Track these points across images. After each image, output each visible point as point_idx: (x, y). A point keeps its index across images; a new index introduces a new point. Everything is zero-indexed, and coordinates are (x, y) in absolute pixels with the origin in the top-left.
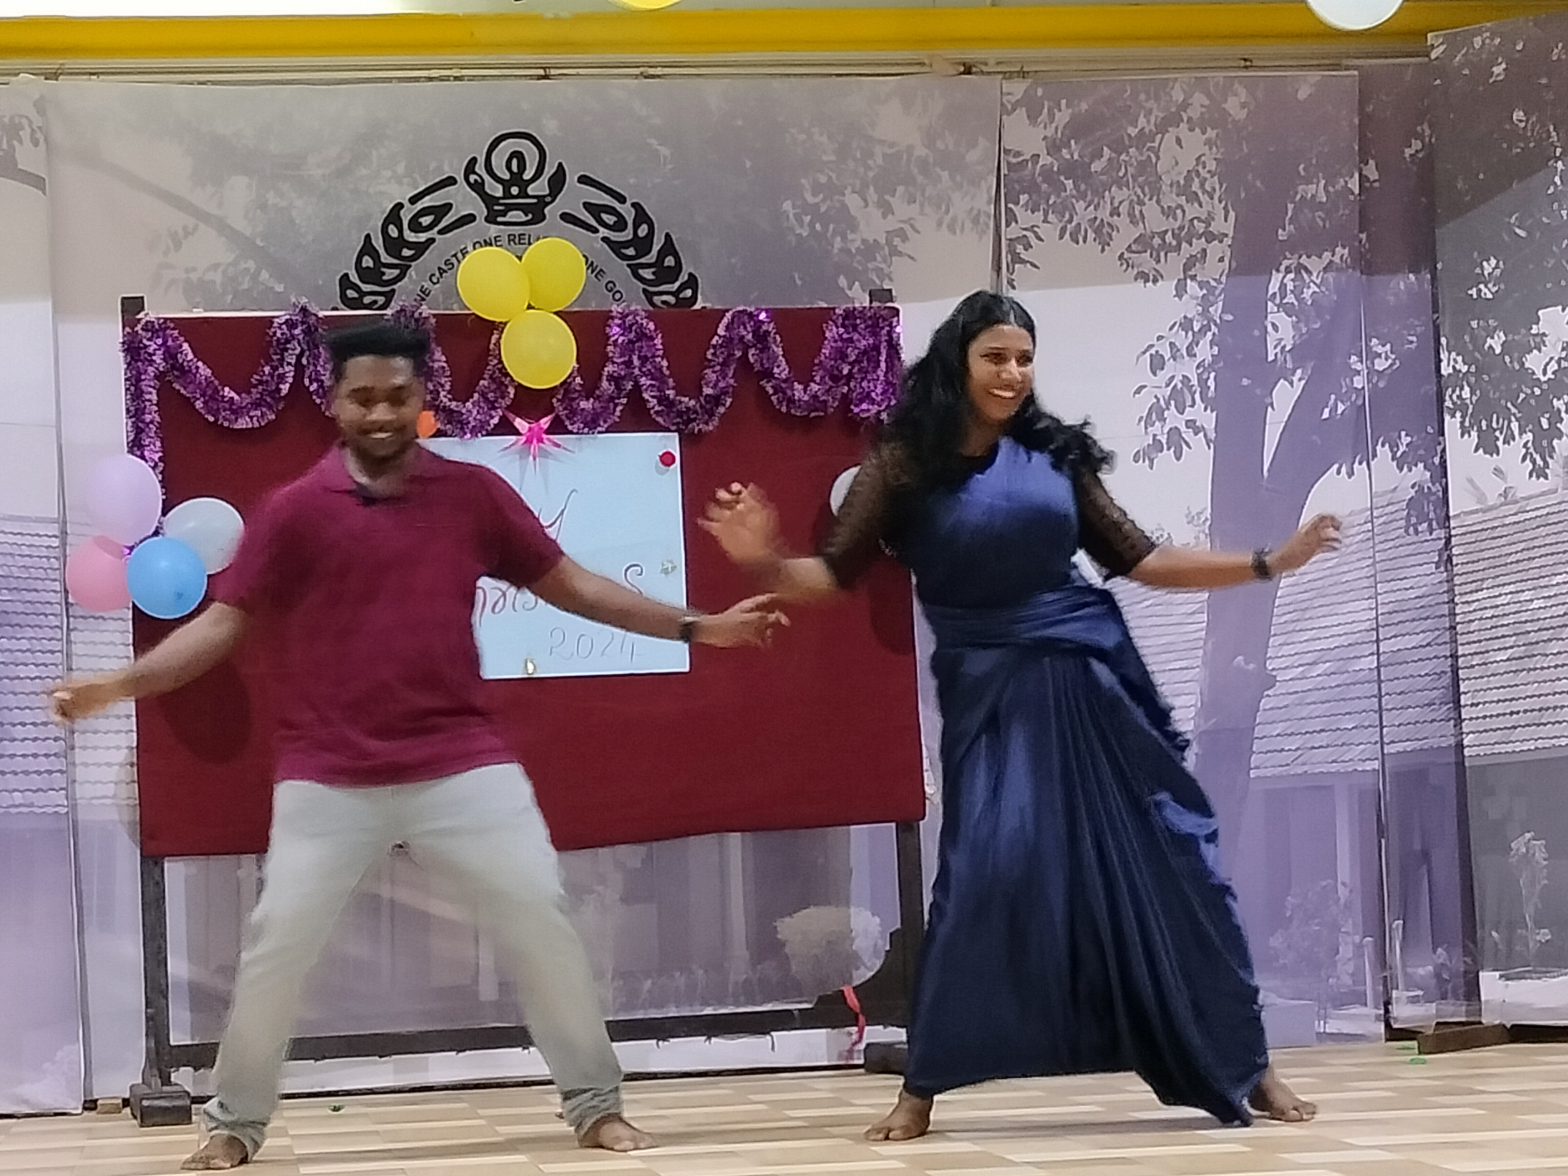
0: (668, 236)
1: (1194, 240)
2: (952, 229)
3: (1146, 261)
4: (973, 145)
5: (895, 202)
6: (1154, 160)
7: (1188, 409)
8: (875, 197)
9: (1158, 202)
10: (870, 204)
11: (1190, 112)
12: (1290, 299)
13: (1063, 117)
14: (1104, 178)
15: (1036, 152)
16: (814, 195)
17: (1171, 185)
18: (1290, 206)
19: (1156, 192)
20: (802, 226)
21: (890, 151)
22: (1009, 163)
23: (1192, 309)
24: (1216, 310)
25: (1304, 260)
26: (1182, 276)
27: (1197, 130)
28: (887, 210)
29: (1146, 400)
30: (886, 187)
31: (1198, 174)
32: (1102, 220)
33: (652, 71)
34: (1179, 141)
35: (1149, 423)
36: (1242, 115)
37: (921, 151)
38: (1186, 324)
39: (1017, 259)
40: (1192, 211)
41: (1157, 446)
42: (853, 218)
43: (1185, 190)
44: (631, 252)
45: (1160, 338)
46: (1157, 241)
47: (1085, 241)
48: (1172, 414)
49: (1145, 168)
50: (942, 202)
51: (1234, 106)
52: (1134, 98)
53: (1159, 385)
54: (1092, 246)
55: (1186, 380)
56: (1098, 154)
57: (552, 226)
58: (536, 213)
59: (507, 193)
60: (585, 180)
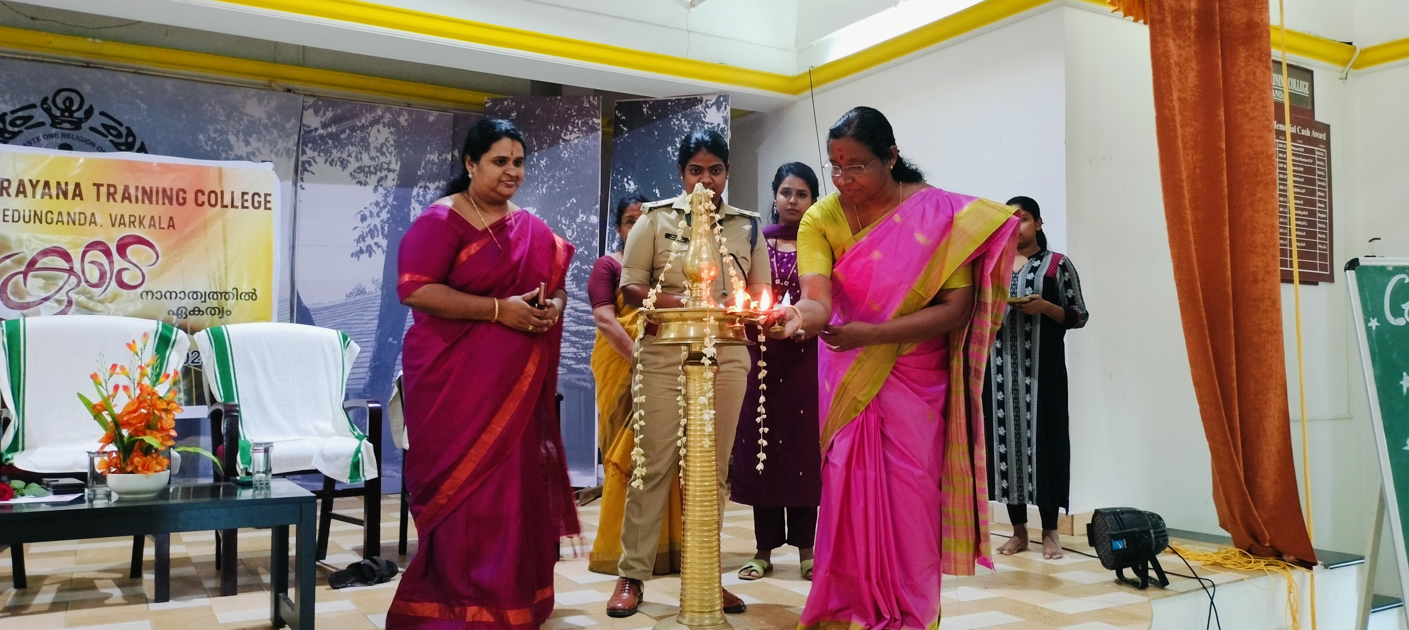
0: (142, 144)
1: (383, 171)
2: (276, 154)
3: (361, 177)
4: (289, 121)
5: (252, 140)
6: (368, 137)
7: (376, 238)
8: (243, 138)
9: (368, 154)
10: (240, 140)
11: (384, 120)
12: (421, 198)
13: (330, 114)
14: (346, 141)
15: (316, 126)
16: (214, 132)
17: (374, 148)
18: (423, 163)
19: (367, 149)
20: (207, 145)
21: (251, 119)
22: (304, 130)
23: (380, 198)
24: (390, 200)
25: (427, 184)
26: (376, 184)
27: (387, 128)
28: (247, 143)
29: (358, 233)
30: (248, 134)
31: (386, 145)
32: (344, 159)
33: (140, 71)
35: (358, 241)
36: (406, 124)
37: (265, 121)
38: (377, 204)
39: (305, 170)
40: (383, 159)
41: (361, 251)
42: (232, 145)
43: (380, 150)
44: (124, 148)
45: (365, 208)
46: (366, 169)
47: (336, 165)
48: (368, 239)
49: (364, 140)
50: (273, 143)
51: (403, 120)
52: (361, 111)
53: (363, 228)
54: (339, 168)
55: (375, 226)
56: (343, 131)
57: (84, 131)
58: (77, 125)
59: (62, 115)
60: (103, 114)
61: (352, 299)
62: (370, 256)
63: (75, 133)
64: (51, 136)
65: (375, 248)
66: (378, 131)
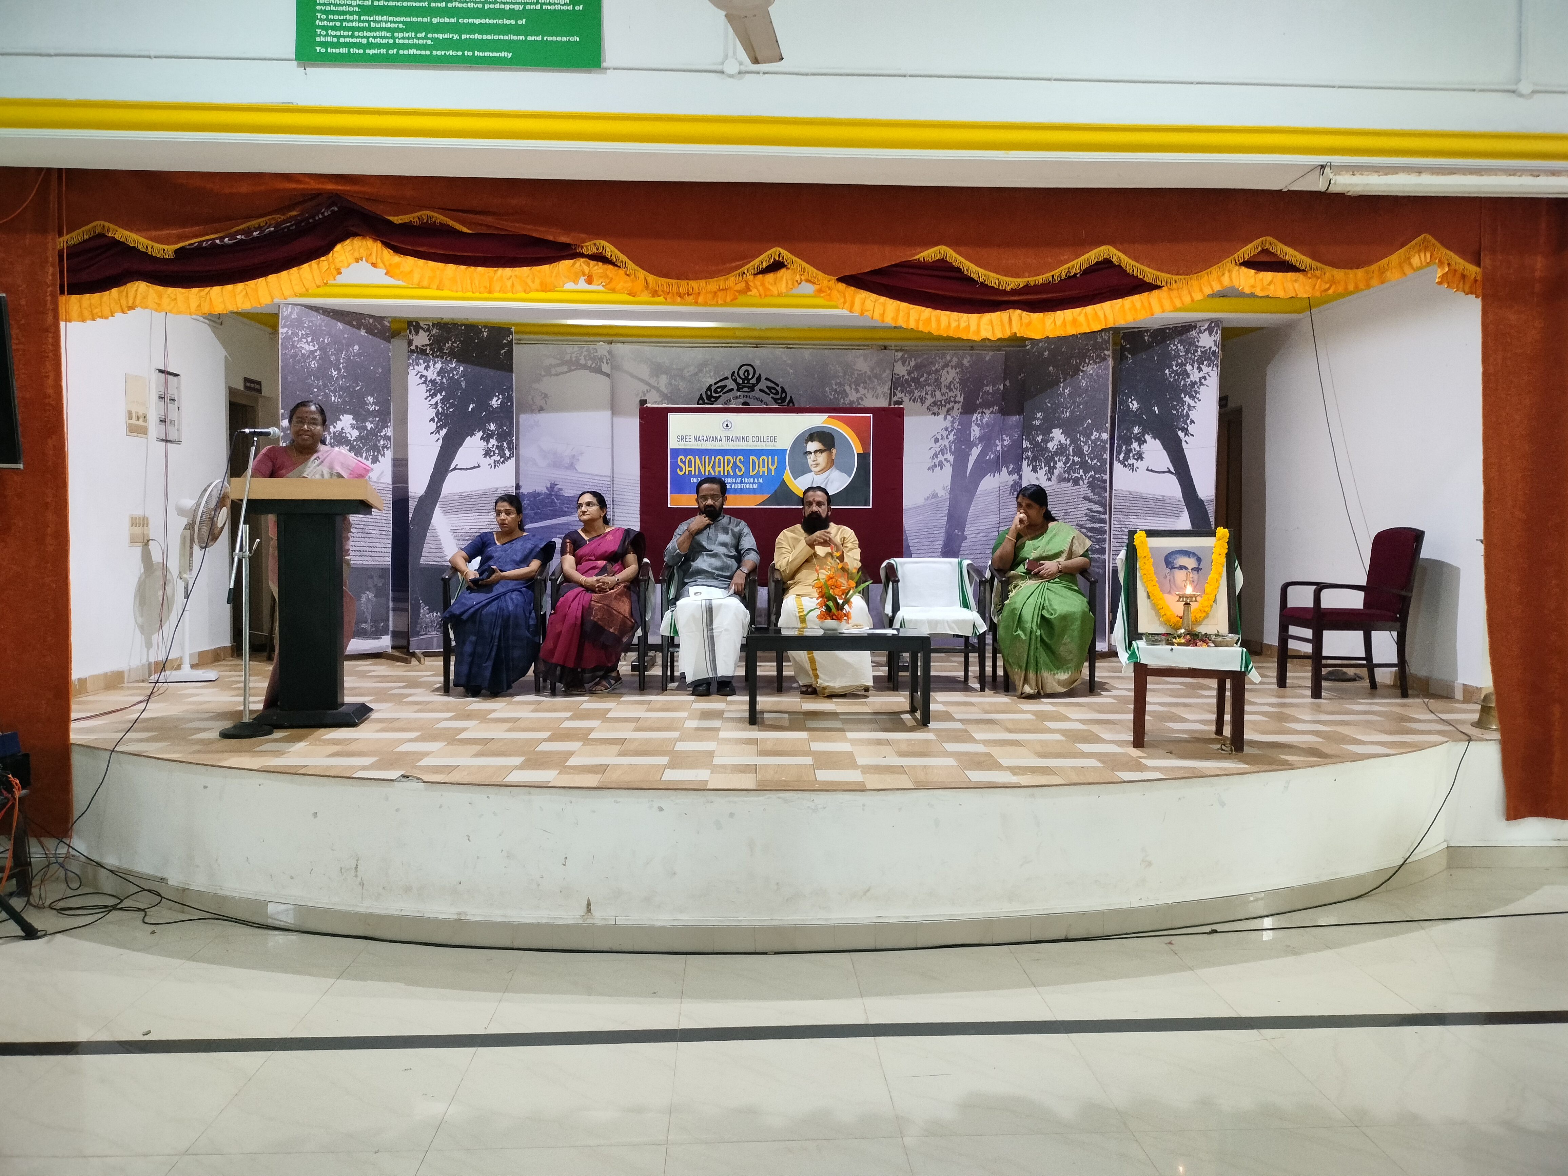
0: (791, 397)
1: (950, 403)
3: (935, 409)
4: (884, 371)
5: (860, 389)
6: (940, 378)
7: (945, 455)
9: (940, 391)
10: (852, 388)
11: (952, 364)
12: (979, 422)
13: (912, 364)
14: (924, 383)
15: (903, 374)
16: (835, 385)
17: (944, 386)
18: (981, 394)
19: (939, 387)
20: (831, 395)
21: (859, 373)
22: (895, 377)
23: (948, 423)
24: (956, 425)
25: (984, 410)
26: (946, 414)
27: (954, 369)
28: (857, 391)
29: (933, 452)
30: (857, 384)
31: (953, 383)
32: (923, 396)
33: (789, 346)
34: (948, 372)
35: (933, 459)
36: (967, 365)
37: (869, 373)
38: (946, 429)
41: (935, 466)
42: (847, 393)
43: (949, 388)
44: (779, 401)
45: (938, 433)
46: (939, 403)
47: (917, 402)
48: (940, 456)
49: (936, 380)
50: (874, 389)
51: (966, 362)
52: (935, 358)
53: (936, 447)
54: (919, 404)
55: (945, 446)
56: (922, 376)
57: (756, 392)
58: (752, 389)
59: (743, 382)
60: (767, 379)
61: (929, 502)
62: (941, 469)
63: (752, 394)
64: (737, 398)
65: (945, 463)
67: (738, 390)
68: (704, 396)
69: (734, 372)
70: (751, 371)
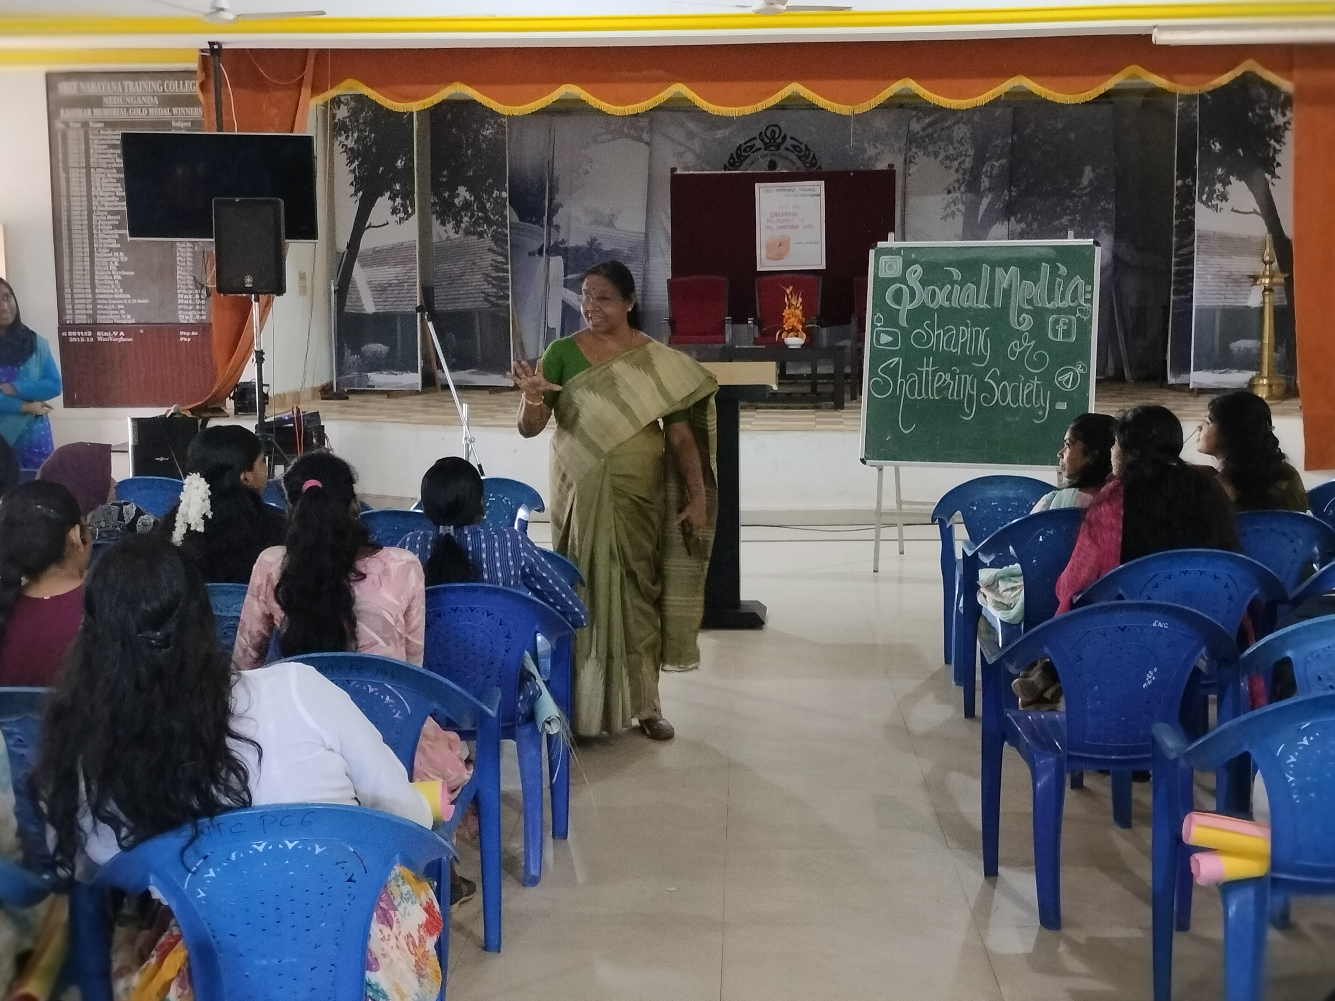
0: (814, 155)
1: (962, 157)
2: (893, 153)
3: (948, 163)
4: (901, 129)
5: (878, 146)
6: (952, 133)
7: (957, 205)
9: (952, 146)
10: (871, 145)
11: (963, 120)
12: (989, 174)
13: (927, 121)
14: (937, 139)
15: (918, 131)
16: (855, 143)
17: (956, 141)
18: (991, 147)
19: (952, 143)
20: (851, 151)
21: (877, 130)
22: (911, 134)
23: (961, 177)
24: (967, 177)
26: (958, 167)
27: (965, 125)
28: (875, 147)
30: (875, 141)
31: (964, 138)
32: (936, 151)
35: (945, 209)
36: (978, 121)
37: (886, 130)
38: (958, 181)
39: (911, 161)
40: (962, 148)
41: (948, 215)
42: (866, 150)
43: (960, 142)
44: (803, 158)
45: (950, 185)
46: (951, 157)
47: (931, 156)
48: (952, 206)
49: (949, 136)
50: (891, 145)
51: (976, 118)
52: (947, 115)
53: (949, 199)
54: (933, 158)
55: (957, 197)
56: (936, 132)
57: (782, 151)
58: (778, 147)
59: (770, 142)
60: (792, 138)
62: (953, 218)
63: (776, 152)
64: (763, 156)
65: (957, 213)
66: (959, 129)
67: (765, 149)
68: (735, 156)
69: (761, 133)
70: (777, 131)
